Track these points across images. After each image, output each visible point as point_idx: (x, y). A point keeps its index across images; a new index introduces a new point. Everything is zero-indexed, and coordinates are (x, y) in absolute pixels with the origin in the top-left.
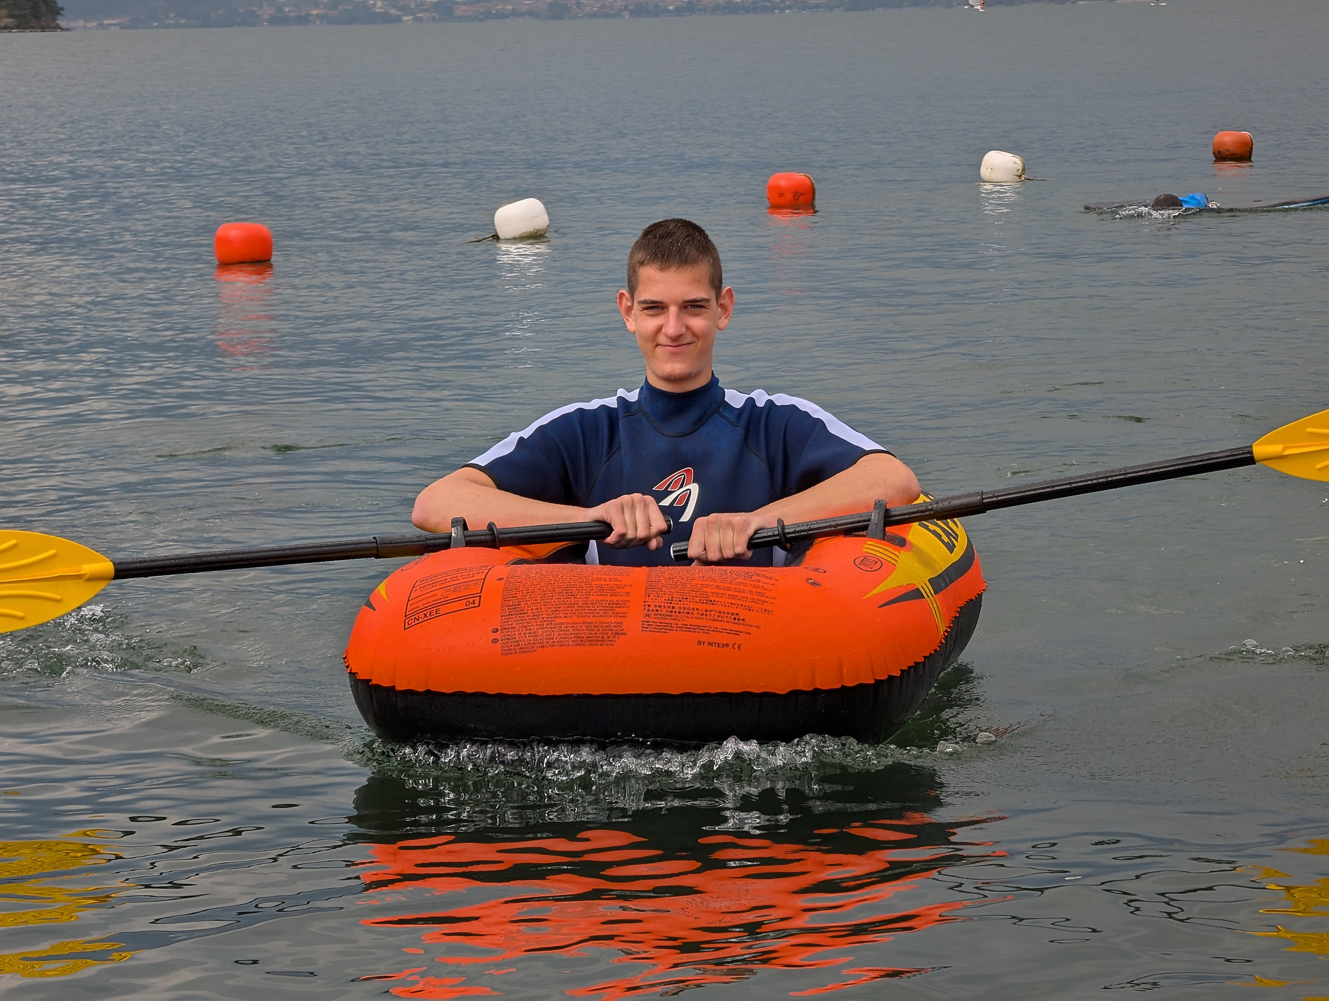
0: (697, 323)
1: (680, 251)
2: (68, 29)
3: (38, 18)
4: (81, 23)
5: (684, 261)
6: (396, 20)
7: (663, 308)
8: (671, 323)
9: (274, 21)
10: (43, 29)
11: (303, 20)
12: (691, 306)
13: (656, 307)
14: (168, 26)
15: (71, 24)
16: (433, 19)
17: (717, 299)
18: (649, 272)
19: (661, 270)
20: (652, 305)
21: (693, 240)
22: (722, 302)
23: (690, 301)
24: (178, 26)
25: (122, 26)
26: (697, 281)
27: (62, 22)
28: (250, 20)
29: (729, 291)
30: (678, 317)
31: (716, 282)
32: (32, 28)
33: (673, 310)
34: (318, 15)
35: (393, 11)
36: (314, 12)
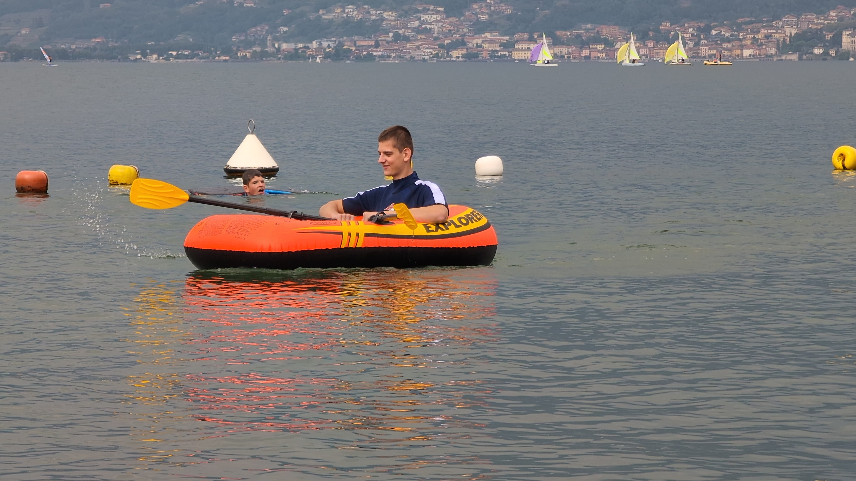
0: (389, 159)
17: (400, 152)
22: (406, 152)
26: (387, 146)
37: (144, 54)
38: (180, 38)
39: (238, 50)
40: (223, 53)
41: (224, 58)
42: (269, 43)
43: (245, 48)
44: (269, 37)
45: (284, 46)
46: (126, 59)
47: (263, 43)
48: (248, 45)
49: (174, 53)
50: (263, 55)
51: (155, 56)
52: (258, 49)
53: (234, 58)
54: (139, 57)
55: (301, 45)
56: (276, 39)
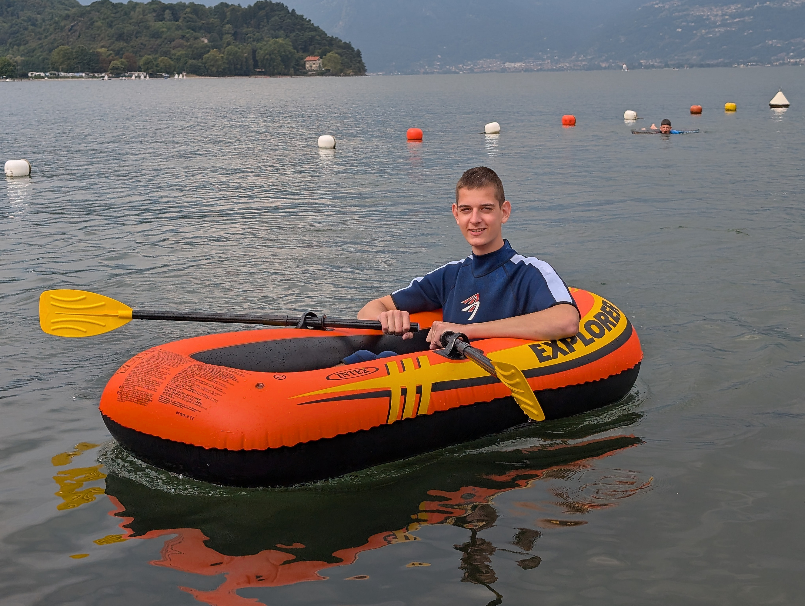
0: (488, 217)
1: (480, 180)
2: (369, 76)
3: (360, 72)
4: (371, 74)
5: (480, 185)
6: (458, 73)
7: (470, 209)
8: (473, 217)
9: (424, 73)
10: (361, 75)
11: (432, 73)
12: (484, 208)
13: (467, 209)
14: (395, 75)
15: (369, 74)
16: (468, 73)
17: (500, 207)
18: (464, 191)
19: (469, 189)
20: (465, 208)
21: (487, 175)
22: (504, 209)
23: (483, 205)
24: (398, 74)
25: (383, 75)
26: (487, 195)
27: (366, 74)
28: (418, 73)
29: (508, 203)
30: (478, 213)
31: (501, 198)
32: (359, 75)
33: (475, 210)
34: (436, 72)
35: (457, 71)
36: (435, 71)
37: (738, 65)
38: (752, 58)
39: (774, 62)
40: (769, 64)
41: (768, 65)
42: (786, 60)
43: (777, 62)
44: (786, 57)
45: (792, 60)
46: (731, 66)
47: (783, 60)
48: (778, 60)
49: (750, 64)
50: (783, 64)
51: (742, 65)
52: (781, 62)
53: (772, 65)
54: (736, 65)
55: (798, 60)
56: (789, 58)
